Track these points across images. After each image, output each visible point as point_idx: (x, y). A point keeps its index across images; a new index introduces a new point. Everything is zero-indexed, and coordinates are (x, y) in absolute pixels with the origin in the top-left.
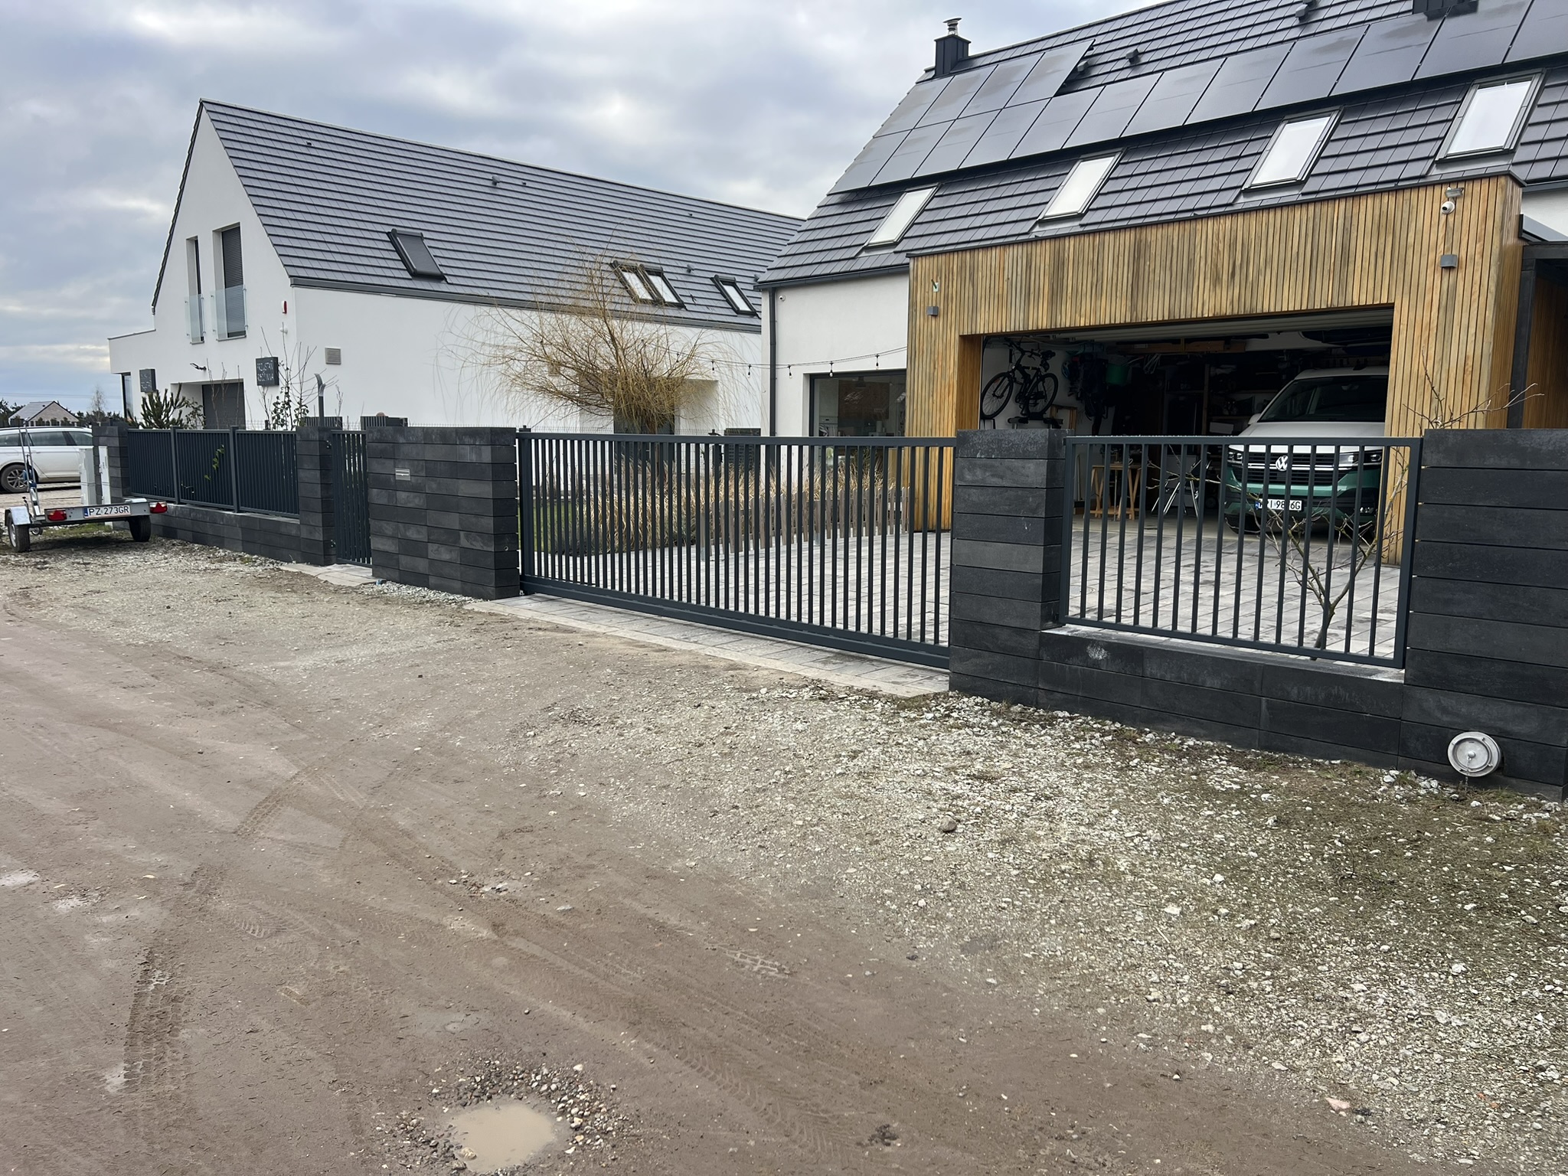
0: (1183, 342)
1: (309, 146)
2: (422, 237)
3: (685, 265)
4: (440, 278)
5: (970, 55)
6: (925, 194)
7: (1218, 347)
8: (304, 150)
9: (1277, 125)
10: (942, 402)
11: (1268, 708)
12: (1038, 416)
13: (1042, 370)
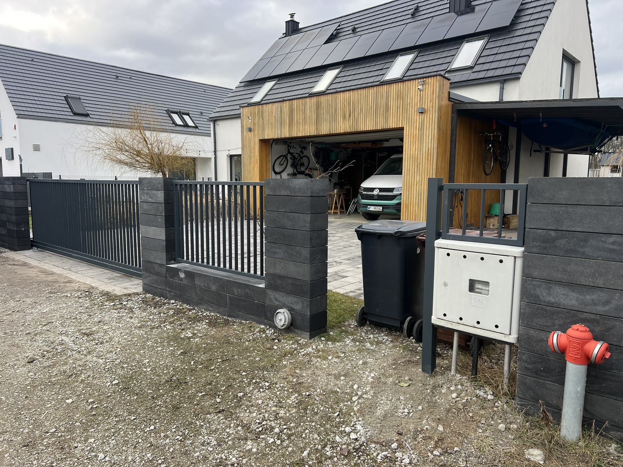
0: (357, 143)
1: (32, 60)
2: (80, 99)
3: (200, 111)
4: (87, 115)
5: (300, 27)
6: (273, 83)
7: (369, 145)
8: (30, 62)
9: (396, 56)
10: (254, 167)
11: (229, 299)
12: (302, 173)
13: (301, 154)
